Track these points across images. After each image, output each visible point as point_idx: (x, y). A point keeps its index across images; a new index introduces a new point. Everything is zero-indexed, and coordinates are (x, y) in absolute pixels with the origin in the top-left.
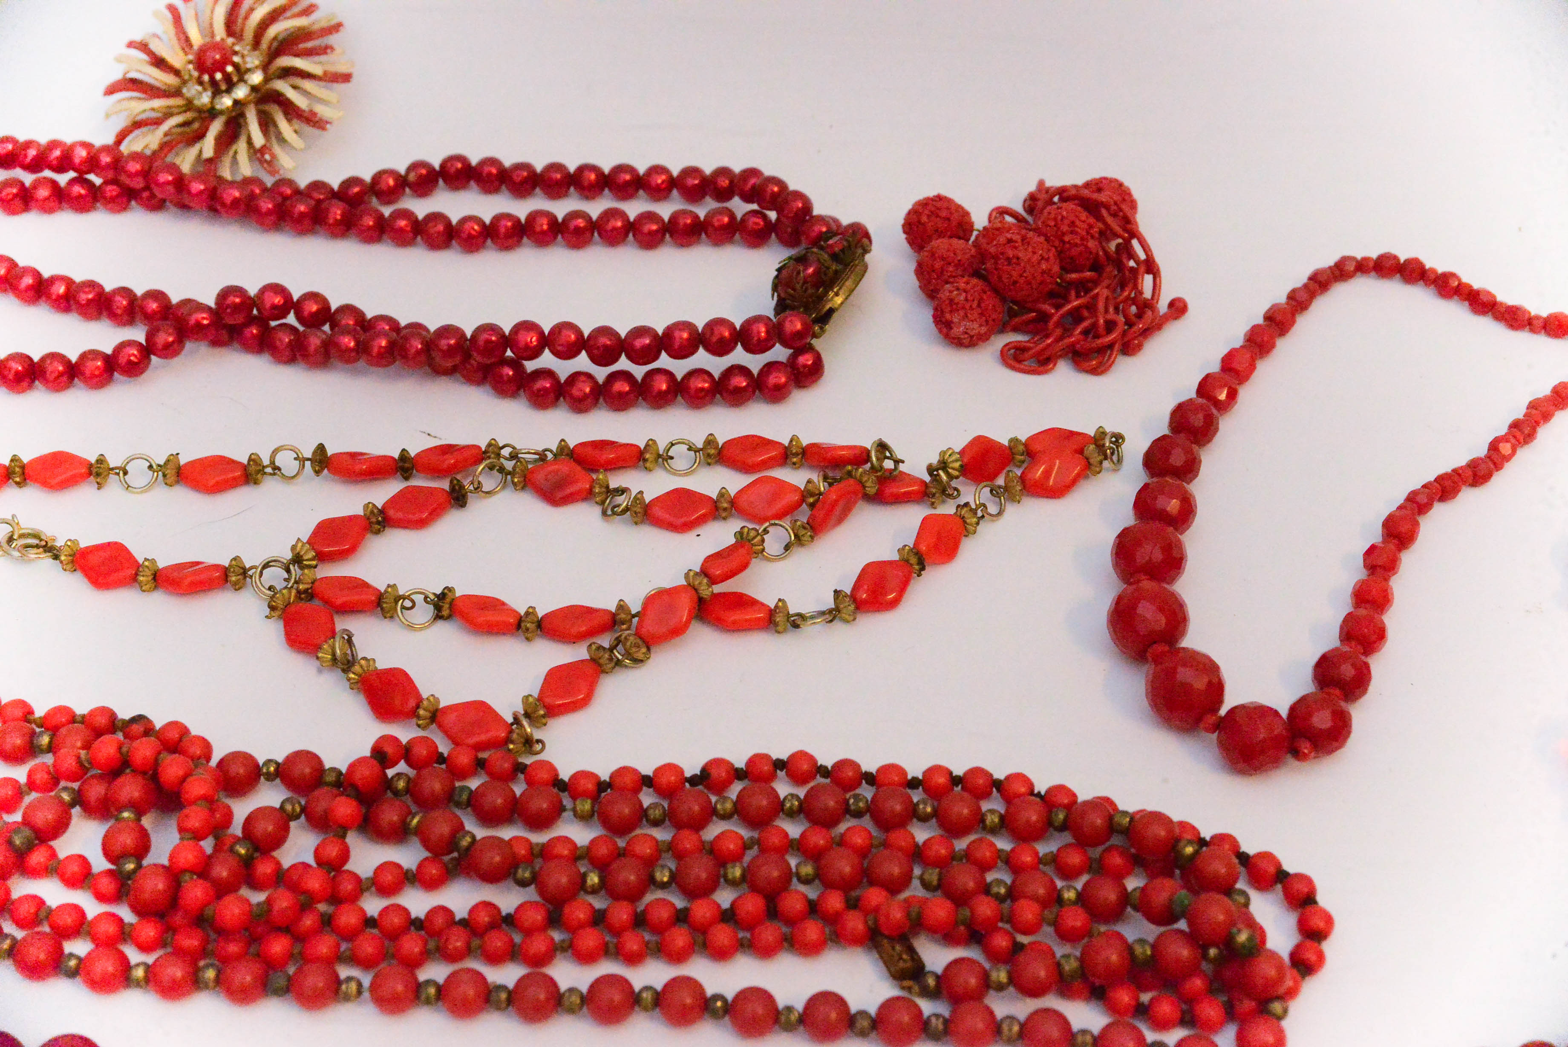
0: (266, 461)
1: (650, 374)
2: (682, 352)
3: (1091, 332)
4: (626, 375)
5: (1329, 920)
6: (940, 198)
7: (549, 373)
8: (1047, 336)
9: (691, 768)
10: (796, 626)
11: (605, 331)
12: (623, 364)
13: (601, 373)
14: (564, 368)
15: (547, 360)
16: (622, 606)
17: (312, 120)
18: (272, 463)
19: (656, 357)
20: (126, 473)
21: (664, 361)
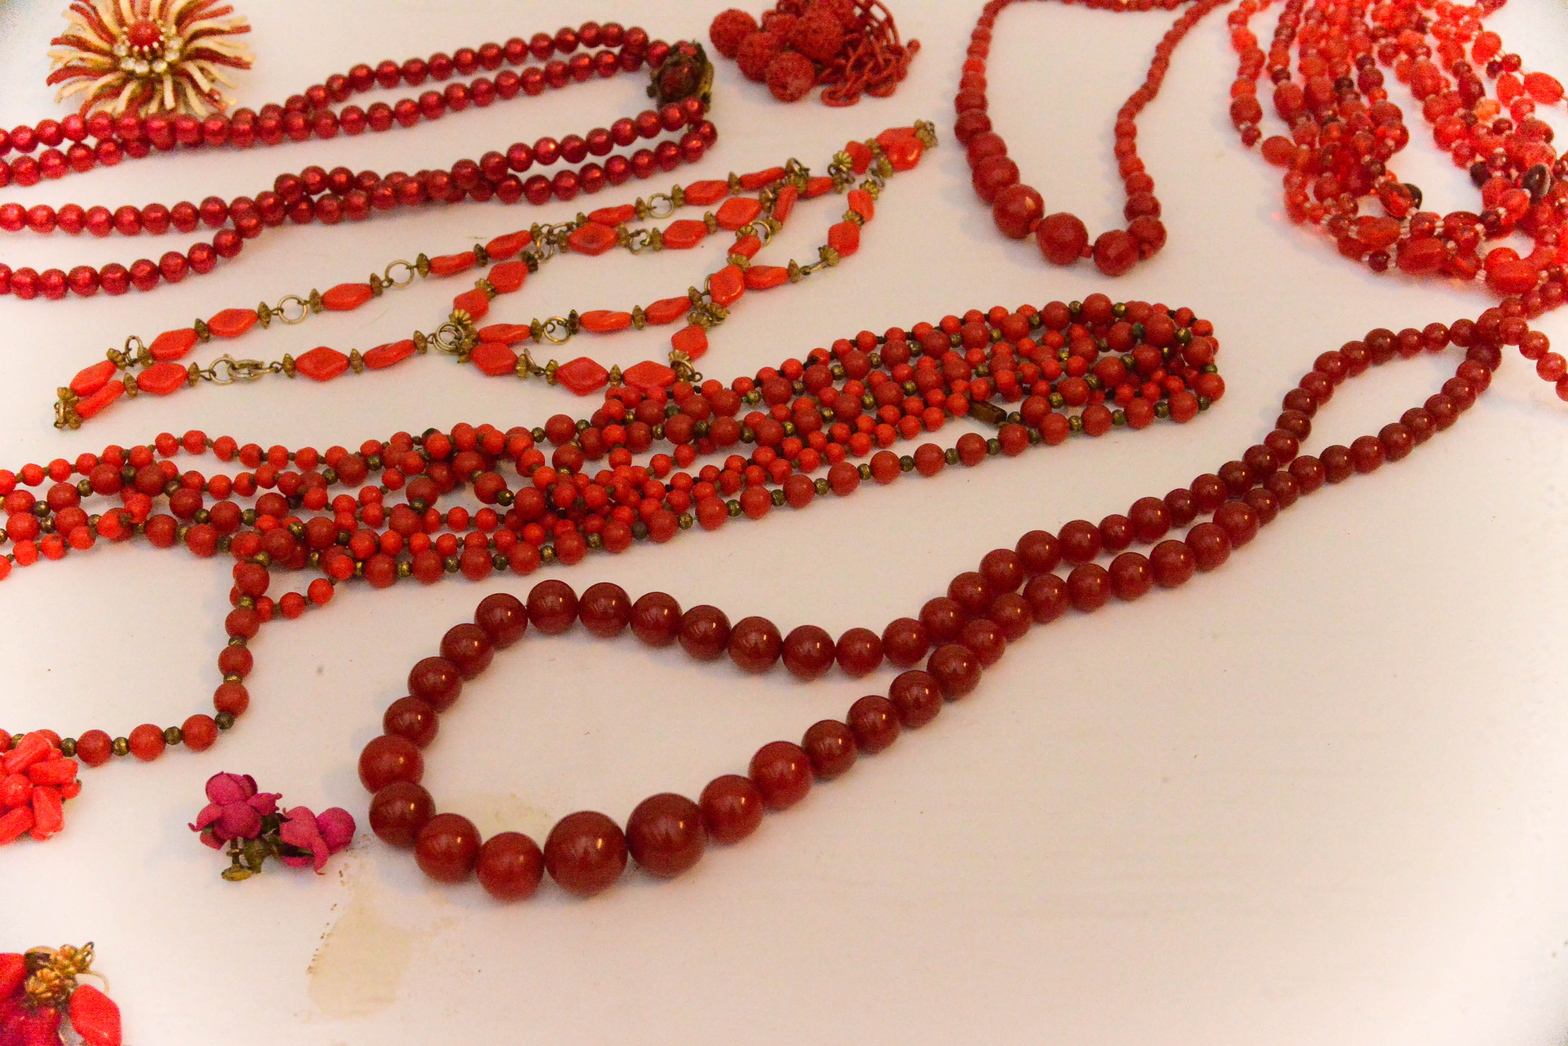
0: (382, 277)
1: (609, 162)
2: (626, 141)
3: (877, 69)
4: (593, 166)
5: (1208, 324)
6: (731, 12)
7: (540, 178)
8: (846, 80)
9: (803, 359)
10: (806, 274)
11: (571, 138)
12: (590, 158)
13: (576, 168)
14: (550, 171)
15: (536, 168)
16: (693, 291)
17: (238, 63)
18: (387, 277)
19: (610, 149)
20: (282, 311)
21: (617, 150)
